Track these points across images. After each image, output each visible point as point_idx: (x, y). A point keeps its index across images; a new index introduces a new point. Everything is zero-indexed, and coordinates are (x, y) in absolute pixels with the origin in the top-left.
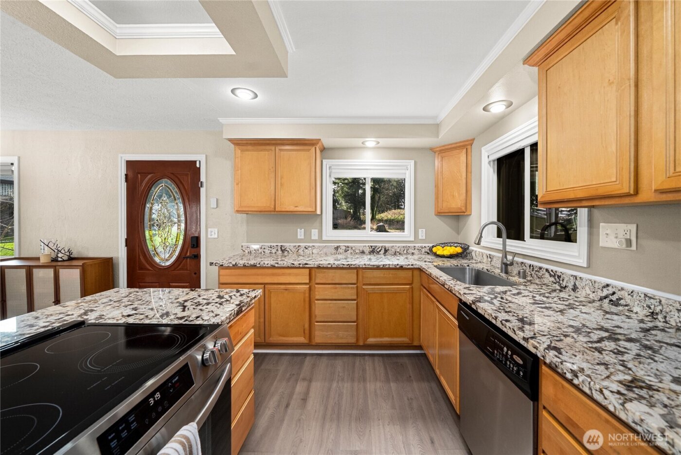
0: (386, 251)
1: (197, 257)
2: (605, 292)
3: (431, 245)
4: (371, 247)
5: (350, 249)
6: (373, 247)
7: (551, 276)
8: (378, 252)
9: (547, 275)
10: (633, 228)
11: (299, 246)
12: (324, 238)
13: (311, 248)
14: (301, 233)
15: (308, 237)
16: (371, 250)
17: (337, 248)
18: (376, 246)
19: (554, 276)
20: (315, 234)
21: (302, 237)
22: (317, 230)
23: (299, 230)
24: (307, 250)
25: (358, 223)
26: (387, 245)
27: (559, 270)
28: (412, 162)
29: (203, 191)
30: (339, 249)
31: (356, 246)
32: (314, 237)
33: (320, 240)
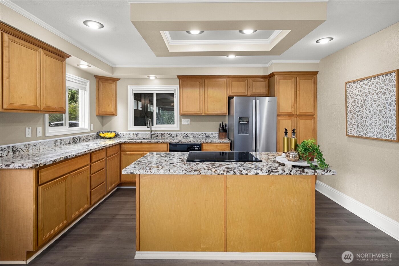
0: (80, 140)
2: (185, 135)
3: (96, 133)
4: (73, 138)
5: (63, 141)
6: (74, 138)
7: (169, 134)
8: (76, 141)
9: (167, 134)
10: (189, 120)
11: (29, 144)
12: (47, 135)
13: (38, 145)
14: (28, 132)
15: (35, 136)
16: (73, 140)
18: (75, 137)
19: (170, 134)
21: (30, 136)
22: (41, 128)
23: (27, 128)
24: (35, 147)
26: (80, 136)
27: (171, 132)
30: (57, 142)
31: (66, 138)
32: (40, 134)
33: (44, 137)
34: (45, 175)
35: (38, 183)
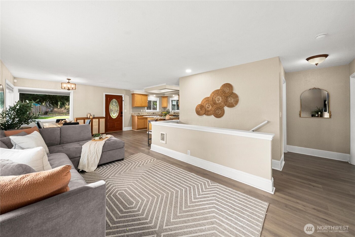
1: (122, 116)
3: (161, 112)
5: (150, 113)
8: (154, 114)
12: (146, 111)
14: (142, 111)
15: (143, 111)
17: (148, 113)
20: (144, 110)
24: (143, 114)
25: (150, 109)
26: (155, 112)
28: (159, 98)
29: (123, 102)
32: (144, 111)
33: (145, 112)
34: (139, 117)
35: (138, 118)
